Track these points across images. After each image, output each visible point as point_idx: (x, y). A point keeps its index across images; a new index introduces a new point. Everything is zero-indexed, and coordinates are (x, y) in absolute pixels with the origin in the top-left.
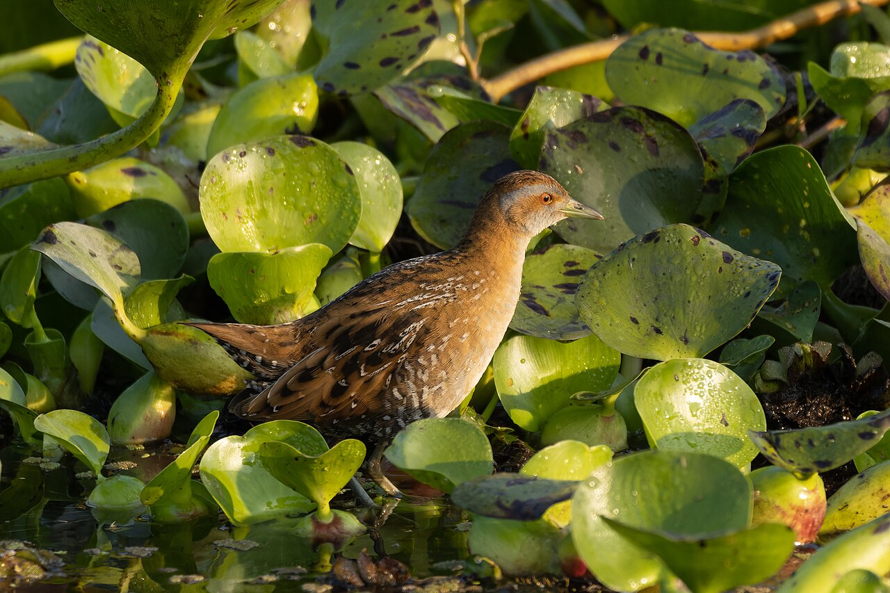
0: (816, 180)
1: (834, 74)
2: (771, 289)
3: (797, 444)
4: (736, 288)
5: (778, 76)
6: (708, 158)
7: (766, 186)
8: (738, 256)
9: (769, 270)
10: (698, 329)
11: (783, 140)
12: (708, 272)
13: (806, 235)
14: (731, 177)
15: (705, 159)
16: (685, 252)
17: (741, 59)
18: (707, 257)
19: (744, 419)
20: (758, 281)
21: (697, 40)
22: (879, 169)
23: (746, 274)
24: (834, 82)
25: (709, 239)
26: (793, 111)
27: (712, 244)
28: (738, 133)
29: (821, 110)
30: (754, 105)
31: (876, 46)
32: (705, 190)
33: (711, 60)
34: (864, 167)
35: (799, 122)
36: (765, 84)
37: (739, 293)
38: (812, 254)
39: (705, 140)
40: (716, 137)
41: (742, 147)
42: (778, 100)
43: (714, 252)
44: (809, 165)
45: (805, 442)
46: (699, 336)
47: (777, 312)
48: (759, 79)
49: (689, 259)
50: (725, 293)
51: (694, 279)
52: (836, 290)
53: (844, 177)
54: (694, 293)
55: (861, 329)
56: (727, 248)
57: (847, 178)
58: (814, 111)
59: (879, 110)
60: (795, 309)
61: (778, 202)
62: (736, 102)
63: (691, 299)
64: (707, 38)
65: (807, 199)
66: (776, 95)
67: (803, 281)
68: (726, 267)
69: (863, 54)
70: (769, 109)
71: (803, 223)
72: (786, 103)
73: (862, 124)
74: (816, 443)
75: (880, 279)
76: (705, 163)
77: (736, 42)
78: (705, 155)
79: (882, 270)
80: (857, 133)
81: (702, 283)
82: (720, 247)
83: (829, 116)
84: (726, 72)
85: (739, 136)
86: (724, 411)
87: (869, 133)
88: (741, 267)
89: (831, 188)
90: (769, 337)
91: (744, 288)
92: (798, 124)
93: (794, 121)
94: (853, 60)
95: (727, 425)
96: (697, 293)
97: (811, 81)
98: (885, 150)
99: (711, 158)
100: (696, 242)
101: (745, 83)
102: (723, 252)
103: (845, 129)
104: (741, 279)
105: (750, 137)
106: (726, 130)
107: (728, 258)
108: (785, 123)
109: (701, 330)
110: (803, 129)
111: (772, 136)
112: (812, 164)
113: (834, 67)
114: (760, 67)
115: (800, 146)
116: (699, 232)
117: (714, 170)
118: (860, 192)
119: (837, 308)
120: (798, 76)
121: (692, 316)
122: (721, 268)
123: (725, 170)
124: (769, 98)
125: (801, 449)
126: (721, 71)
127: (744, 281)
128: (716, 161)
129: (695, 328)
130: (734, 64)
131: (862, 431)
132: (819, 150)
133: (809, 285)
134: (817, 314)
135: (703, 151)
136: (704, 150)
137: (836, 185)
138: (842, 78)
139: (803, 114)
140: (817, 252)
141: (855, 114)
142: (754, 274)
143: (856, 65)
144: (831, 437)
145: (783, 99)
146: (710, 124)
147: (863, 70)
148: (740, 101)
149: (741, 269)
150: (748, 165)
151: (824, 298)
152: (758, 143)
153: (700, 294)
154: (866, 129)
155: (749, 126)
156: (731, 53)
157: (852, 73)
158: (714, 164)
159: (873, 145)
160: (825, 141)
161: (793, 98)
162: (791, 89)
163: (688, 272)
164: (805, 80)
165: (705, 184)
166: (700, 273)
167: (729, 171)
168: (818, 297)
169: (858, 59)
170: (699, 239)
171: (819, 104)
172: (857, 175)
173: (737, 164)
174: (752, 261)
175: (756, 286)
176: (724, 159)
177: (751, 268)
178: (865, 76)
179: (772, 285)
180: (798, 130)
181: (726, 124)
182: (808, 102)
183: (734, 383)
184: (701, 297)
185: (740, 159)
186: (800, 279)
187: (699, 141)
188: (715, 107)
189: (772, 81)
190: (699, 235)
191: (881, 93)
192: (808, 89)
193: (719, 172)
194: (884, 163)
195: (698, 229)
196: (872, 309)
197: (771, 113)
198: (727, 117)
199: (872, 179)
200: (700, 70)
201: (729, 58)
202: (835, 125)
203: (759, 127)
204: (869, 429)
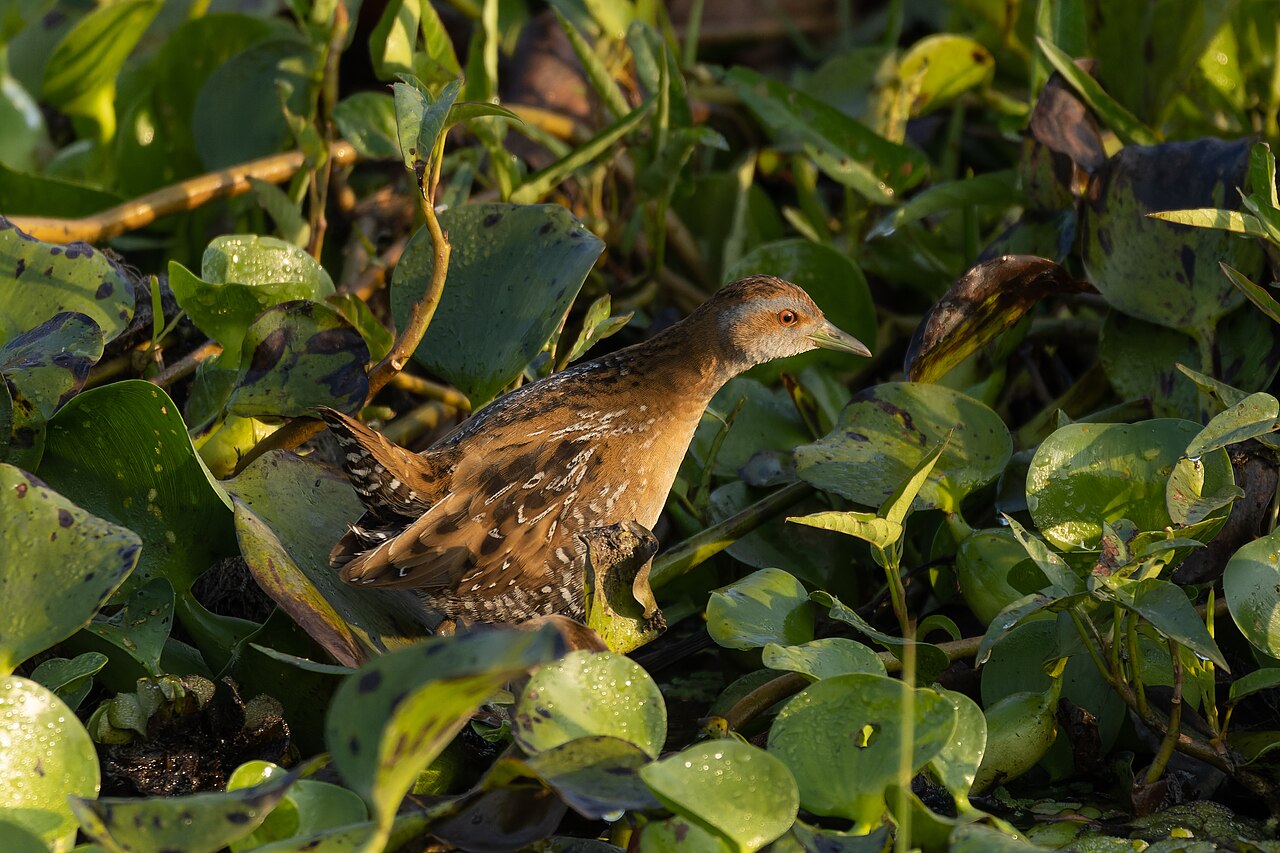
0: (173, 432)
1: (206, 278)
2: (123, 571)
3: (138, 822)
4: (74, 566)
5: (124, 280)
6: (18, 397)
7: (100, 439)
8: (81, 515)
9: (124, 542)
10: (15, 622)
11: (129, 373)
12: (36, 539)
13: (157, 512)
14: (50, 424)
15: (14, 399)
16: (6, 507)
17: (72, 255)
18: (36, 516)
19: (68, 768)
20: (107, 559)
21: (10, 225)
22: (267, 419)
23: (91, 546)
24: (206, 290)
25: (41, 489)
26: (146, 333)
27: (45, 496)
28: (62, 361)
29: (186, 331)
30: (88, 321)
31: (269, 241)
32: (12, 442)
33: (28, 255)
34: (244, 415)
35: (154, 347)
36: (104, 292)
37: (77, 573)
38: (166, 539)
39: (14, 370)
40: (32, 366)
41: (67, 381)
42: (123, 315)
43: (46, 509)
44: (164, 410)
45: (148, 820)
46: (16, 634)
47: (111, 622)
48: (96, 284)
49: (10, 518)
50: (58, 573)
51: (15, 547)
52: (199, 593)
53: (215, 429)
54: (12, 568)
55: (232, 651)
56: (67, 504)
57: (219, 431)
58: (175, 332)
59: (270, 332)
60: (137, 619)
61: (118, 463)
62: (62, 316)
63: (8, 577)
64: (25, 224)
65: (159, 460)
66: (121, 308)
67: (150, 578)
68: (62, 532)
69: (250, 251)
70: (109, 328)
71: (153, 494)
72: (134, 320)
73: (244, 353)
74: (165, 823)
75: (269, 578)
76: (14, 404)
77: (66, 231)
78: (14, 392)
79: (272, 567)
80: (236, 366)
81: (26, 555)
82: (55, 502)
83: (198, 340)
84: (49, 272)
85: (63, 366)
86: (40, 754)
87: (253, 366)
88: (84, 534)
89: (196, 444)
90: (99, 656)
91: (86, 568)
92: (152, 351)
93: (146, 346)
94: (236, 259)
95: (42, 774)
96: (17, 569)
97: (172, 288)
98: (275, 391)
99: (23, 396)
100: (22, 493)
101: (77, 289)
102: (60, 511)
103: (219, 359)
104: (82, 553)
105: (80, 368)
106: (46, 358)
107: (66, 520)
108: (132, 348)
109: (19, 624)
110: (159, 358)
111: (112, 368)
112: (168, 408)
113: (206, 268)
114: (99, 267)
115: (154, 383)
116: (28, 477)
117: (27, 415)
118: (238, 452)
119: (199, 618)
120: (154, 280)
121: (8, 603)
122: (54, 534)
123: (43, 414)
124: (110, 310)
125: (143, 830)
126: (43, 270)
127: (86, 556)
128: (29, 400)
129: (11, 621)
130: (61, 261)
131: (232, 810)
132: (180, 390)
133: (160, 584)
134: (169, 627)
135: (11, 386)
136: (13, 384)
137: (203, 440)
138: (218, 284)
139: (158, 335)
140: (171, 537)
141: (235, 338)
142: (102, 547)
143: (239, 267)
144: (187, 815)
145: (131, 314)
146: (23, 348)
147: (249, 275)
148: (67, 315)
149: (83, 538)
150: (75, 408)
151: (180, 603)
152: (90, 378)
153: (21, 570)
154: (251, 358)
155: (79, 351)
156: (56, 246)
157: (233, 277)
158: (26, 405)
159: (258, 383)
160: (190, 376)
161: (145, 312)
162: (143, 300)
163: (7, 536)
164: (164, 287)
165: (13, 434)
166: (24, 538)
167: (47, 416)
168: (171, 602)
169: (242, 258)
170: (26, 489)
171: (183, 322)
172: (234, 428)
173: (59, 407)
174: (101, 526)
175: (103, 566)
176: (40, 399)
177: (97, 537)
178: (251, 282)
179: (125, 566)
180: (151, 360)
181: (47, 346)
182: (168, 320)
183: (58, 714)
184: (23, 575)
185: (64, 399)
186: (147, 576)
187: (6, 371)
188: (31, 323)
189: (115, 286)
190: (27, 482)
191: (274, 308)
192: (168, 300)
193: (33, 417)
194: (275, 411)
195: (26, 473)
196: (250, 622)
197: (113, 333)
198: (48, 337)
199: (257, 432)
200: (13, 269)
201: (55, 252)
202: (206, 354)
203: (93, 353)
204: (243, 808)
